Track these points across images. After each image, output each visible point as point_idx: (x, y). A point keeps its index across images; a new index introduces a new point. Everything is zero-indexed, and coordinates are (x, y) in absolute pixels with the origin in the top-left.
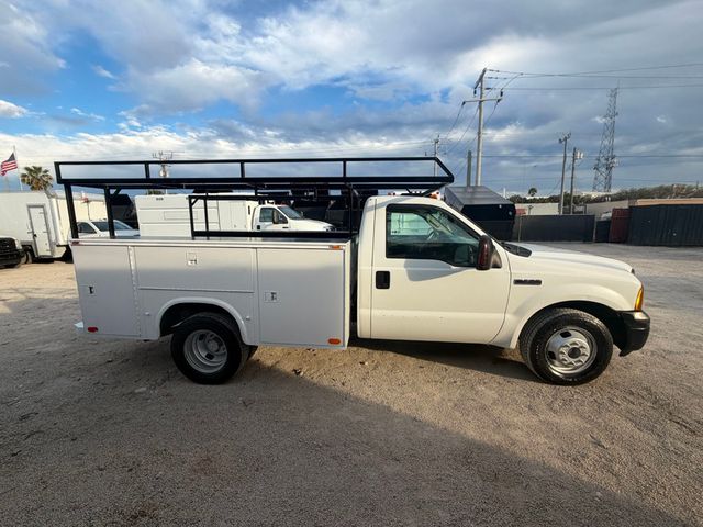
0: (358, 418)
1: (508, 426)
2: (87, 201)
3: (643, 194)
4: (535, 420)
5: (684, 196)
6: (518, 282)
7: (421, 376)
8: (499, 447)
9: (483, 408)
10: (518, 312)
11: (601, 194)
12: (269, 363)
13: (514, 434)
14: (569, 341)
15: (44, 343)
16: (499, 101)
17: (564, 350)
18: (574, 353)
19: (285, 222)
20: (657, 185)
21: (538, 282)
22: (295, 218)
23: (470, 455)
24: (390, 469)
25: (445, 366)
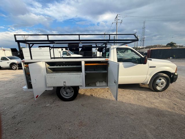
0: (116, 105)
1: (154, 103)
2: (4, 50)
3: (152, 47)
4: (158, 101)
5: (160, 47)
6: (150, 67)
7: (125, 93)
8: (155, 108)
9: (145, 99)
10: (150, 75)
11: (142, 47)
12: (82, 93)
13: (156, 104)
14: (161, 81)
15: (6, 94)
16: (121, 23)
17: (160, 83)
18: (162, 84)
19: (70, 55)
20: (154, 45)
21: (155, 67)
22: (73, 54)
23: (150, 111)
24: (133, 117)
25: (129, 90)
